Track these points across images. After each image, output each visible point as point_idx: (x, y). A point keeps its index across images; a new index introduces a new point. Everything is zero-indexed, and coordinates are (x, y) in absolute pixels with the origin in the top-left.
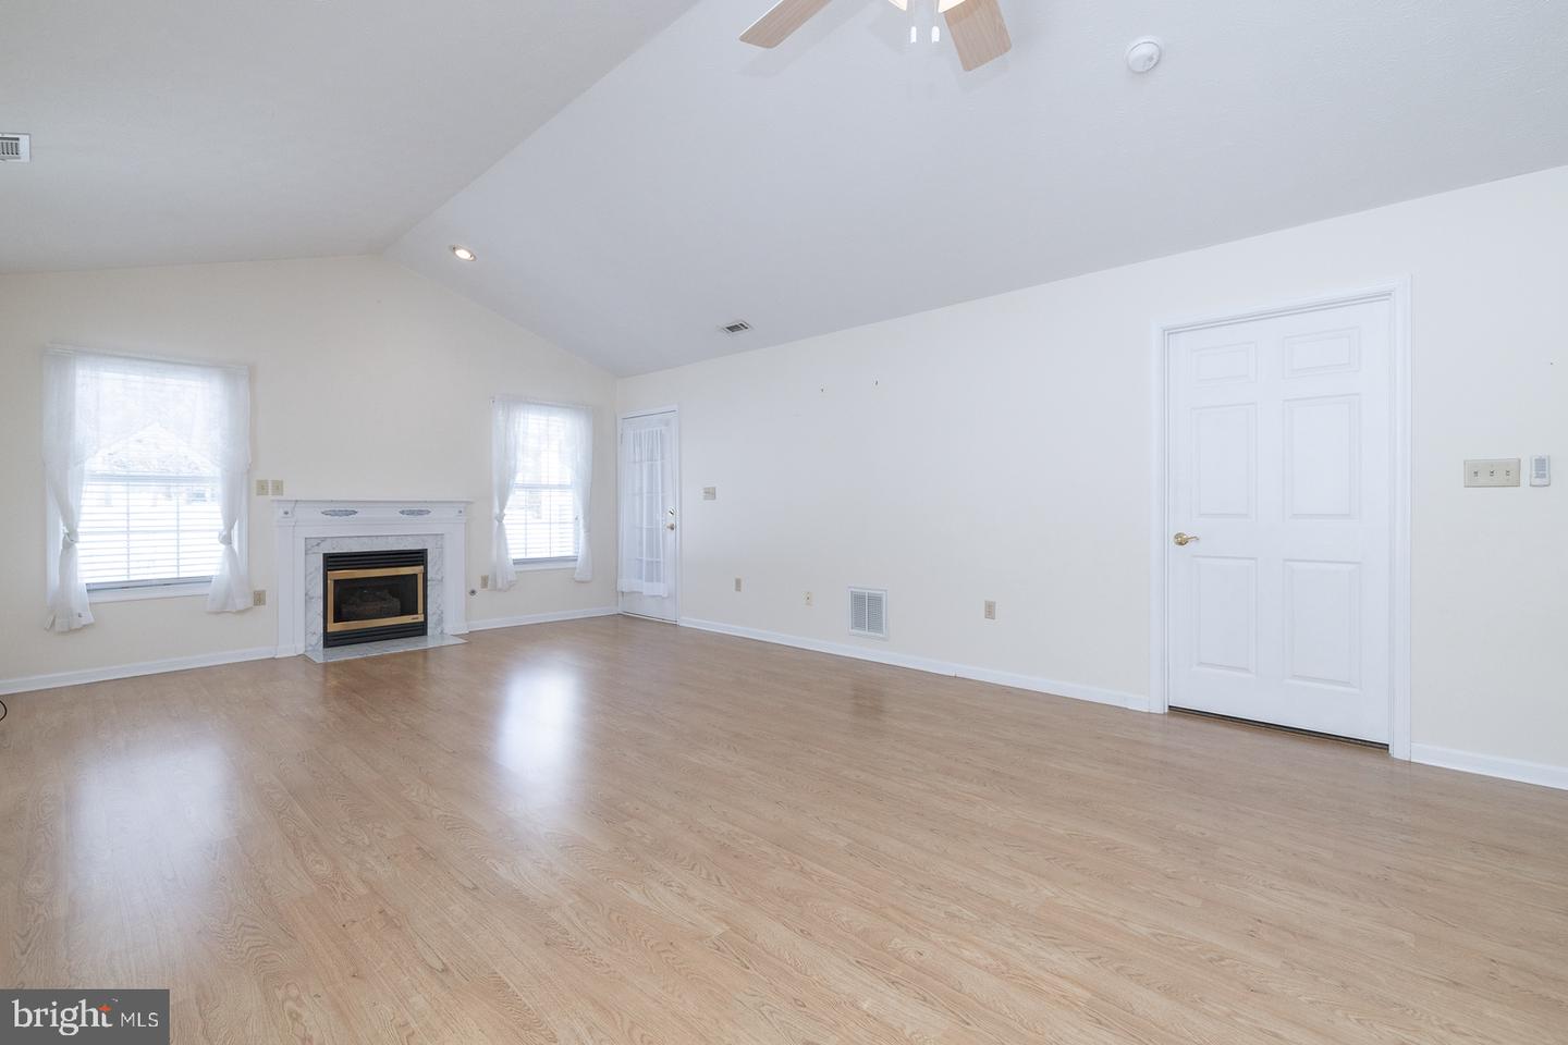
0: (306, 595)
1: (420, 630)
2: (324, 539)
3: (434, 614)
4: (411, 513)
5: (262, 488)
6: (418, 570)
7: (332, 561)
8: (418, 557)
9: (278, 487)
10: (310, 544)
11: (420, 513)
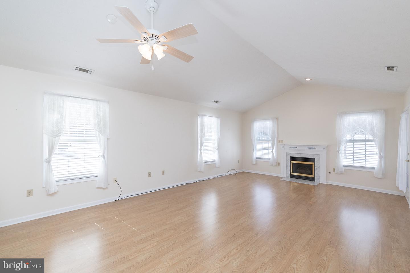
0: (287, 165)
1: (313, 179)
2: (290, 153)
3: (317, 176)
4: (310, 148)
5: (279, 142)
6: (313, 163)
7: (292, 158)
8: (313, 160)
9: (282, 142)
10: (287, 154)
11: (313, 148)
